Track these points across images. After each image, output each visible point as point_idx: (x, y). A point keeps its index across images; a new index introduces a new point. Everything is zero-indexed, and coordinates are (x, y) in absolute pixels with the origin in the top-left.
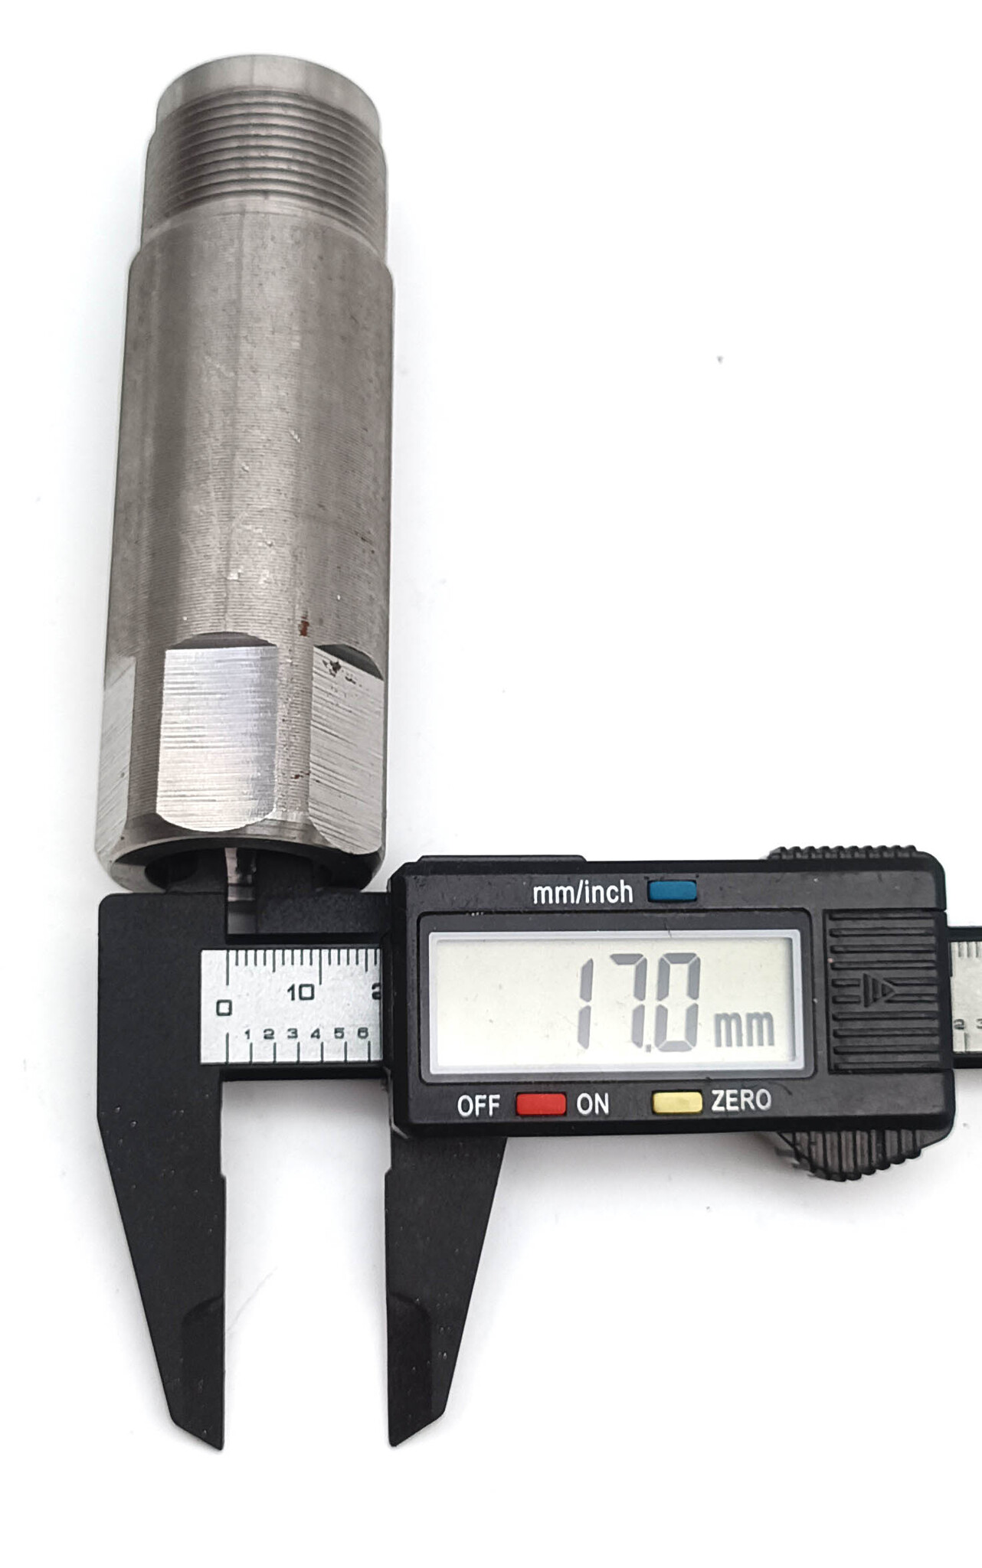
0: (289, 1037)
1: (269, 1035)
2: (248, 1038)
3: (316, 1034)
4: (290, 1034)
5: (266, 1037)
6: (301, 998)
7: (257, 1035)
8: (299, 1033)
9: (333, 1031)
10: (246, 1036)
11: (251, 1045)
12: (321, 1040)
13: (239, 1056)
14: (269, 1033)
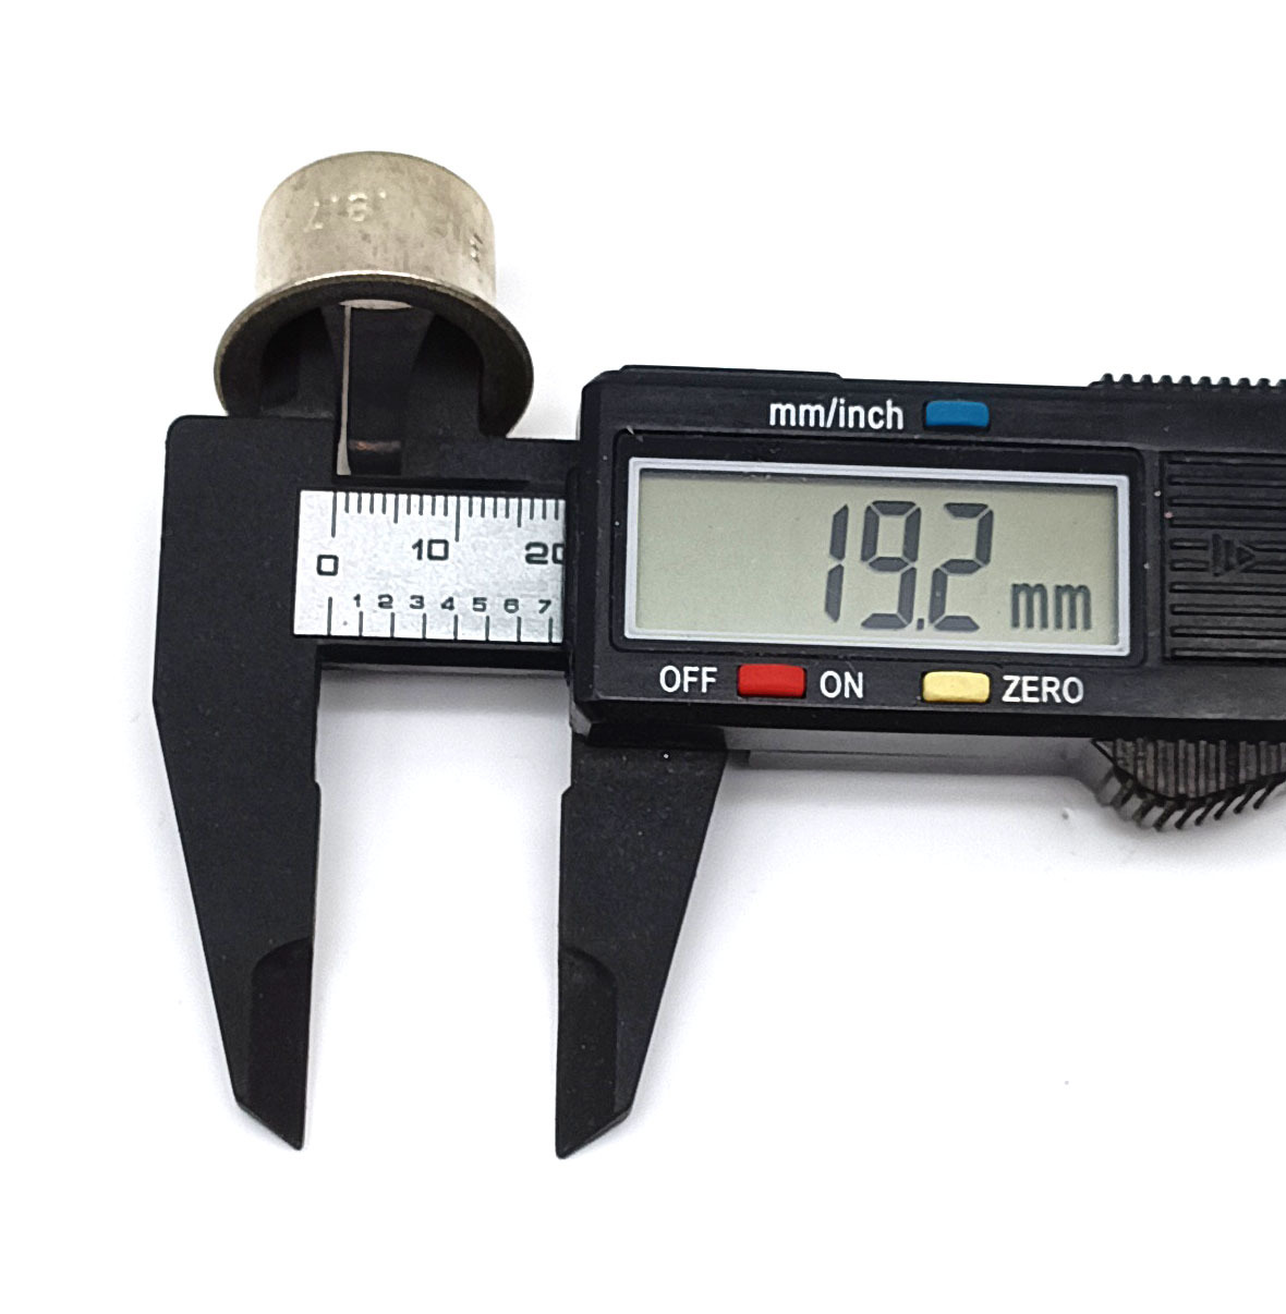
0: (412, 606)
1: (385, 602)
2: (358, 605)
3: (449, 604)
4: (414, 602)
5: (381, 605)
6: (431, 557)
7: (370, 602)
8: (425, 601)
9: (472, 601)
10: (355, 602)
11: (361, 614)
12: (455, 612)
13: (345, 627)
14: (386, 600)
